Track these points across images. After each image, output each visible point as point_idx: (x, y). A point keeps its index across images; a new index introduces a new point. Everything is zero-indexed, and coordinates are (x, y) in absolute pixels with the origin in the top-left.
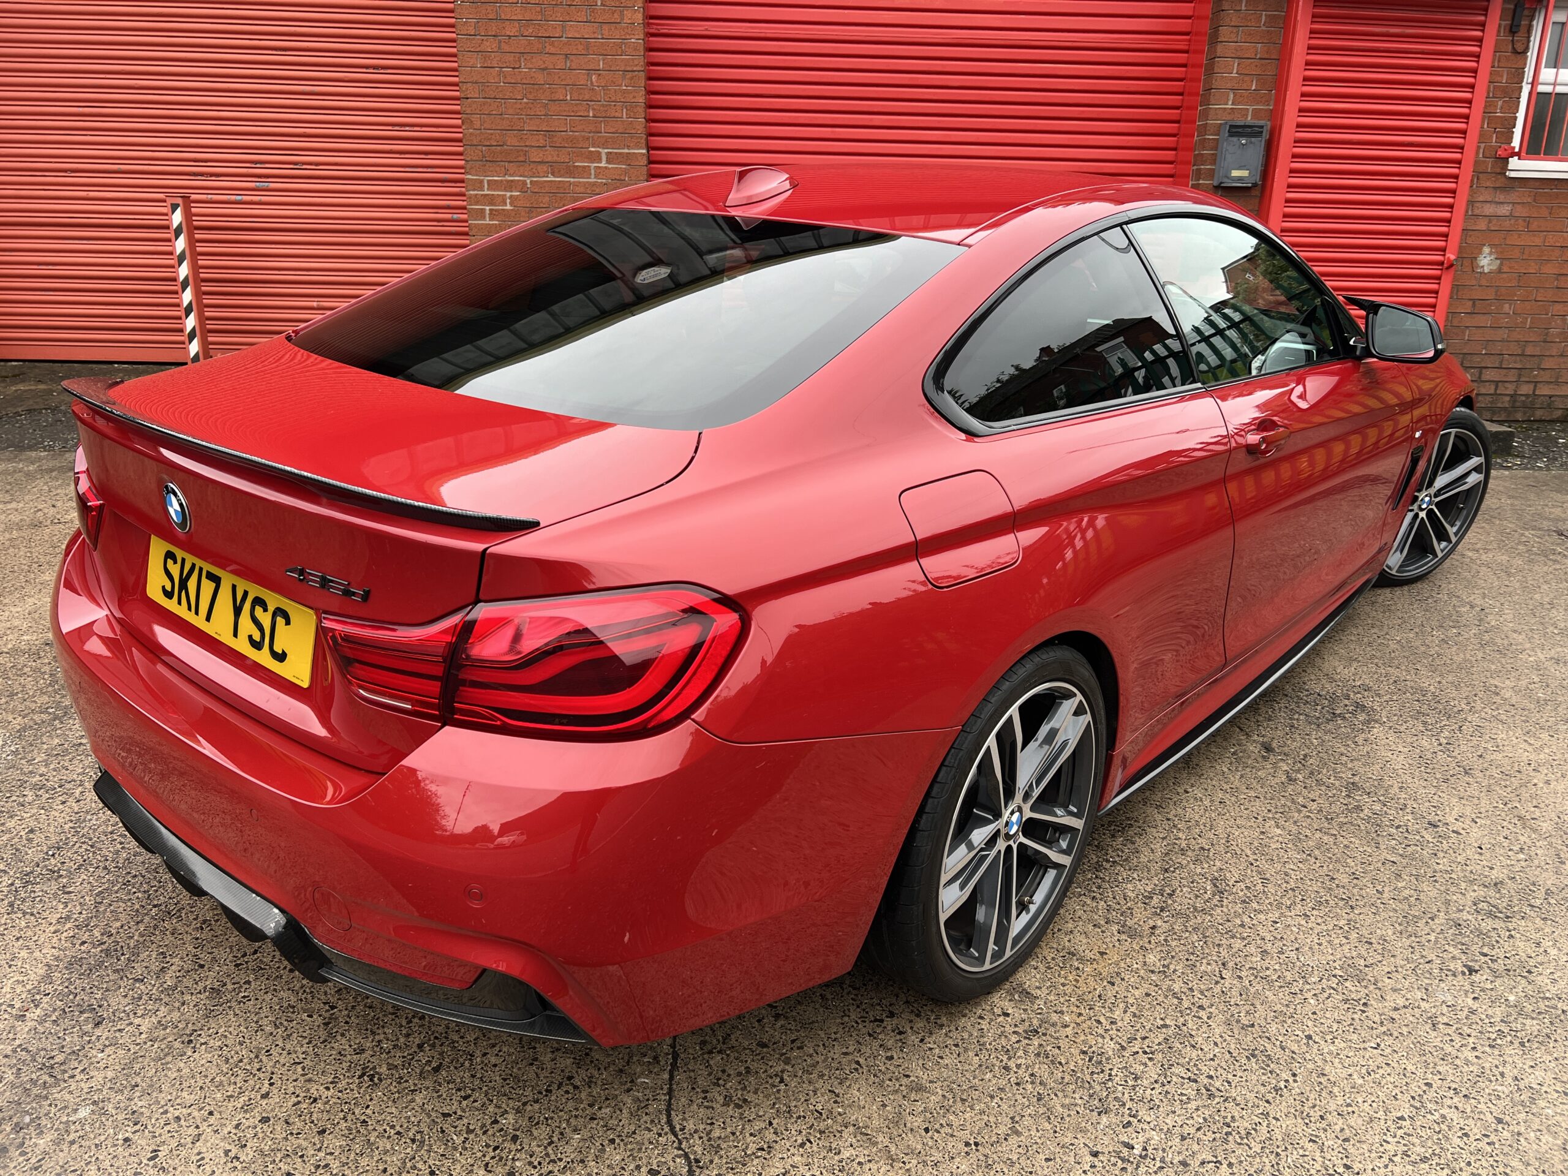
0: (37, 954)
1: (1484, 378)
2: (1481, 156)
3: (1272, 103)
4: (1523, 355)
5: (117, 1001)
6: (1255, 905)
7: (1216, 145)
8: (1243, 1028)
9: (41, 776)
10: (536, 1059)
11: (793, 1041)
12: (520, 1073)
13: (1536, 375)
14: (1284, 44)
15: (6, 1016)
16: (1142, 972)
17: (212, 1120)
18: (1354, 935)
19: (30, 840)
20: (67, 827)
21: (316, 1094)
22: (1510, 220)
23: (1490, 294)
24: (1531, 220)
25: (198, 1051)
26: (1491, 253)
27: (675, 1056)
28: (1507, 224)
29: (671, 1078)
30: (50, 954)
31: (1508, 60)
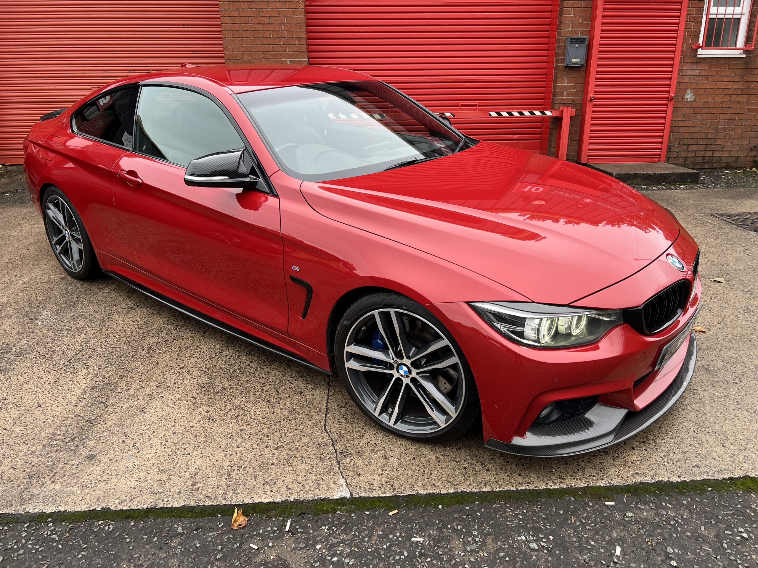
0: (78, 386)
1: (689, 149)
2: (685, 48)
3: (589, 28)
4: (707, 138)
5: (112, 399)
7: (565, 48)
9: (68, 326)
10: (275, 412)
12: (269, 417)
13: (713, 147)
15: (70, 406)
17: (154, 434)
19: (69, 349)
20: (82, 344)
21: (192, 425)
22: (699, 77)
23: (691, 111)
24: (709, 77)
25: (146, 413)
26: (691, 93)
27: (327, 409)
28: (698, 79)
29: (326, 416)
30: (83, 386)
31: (696, 4)
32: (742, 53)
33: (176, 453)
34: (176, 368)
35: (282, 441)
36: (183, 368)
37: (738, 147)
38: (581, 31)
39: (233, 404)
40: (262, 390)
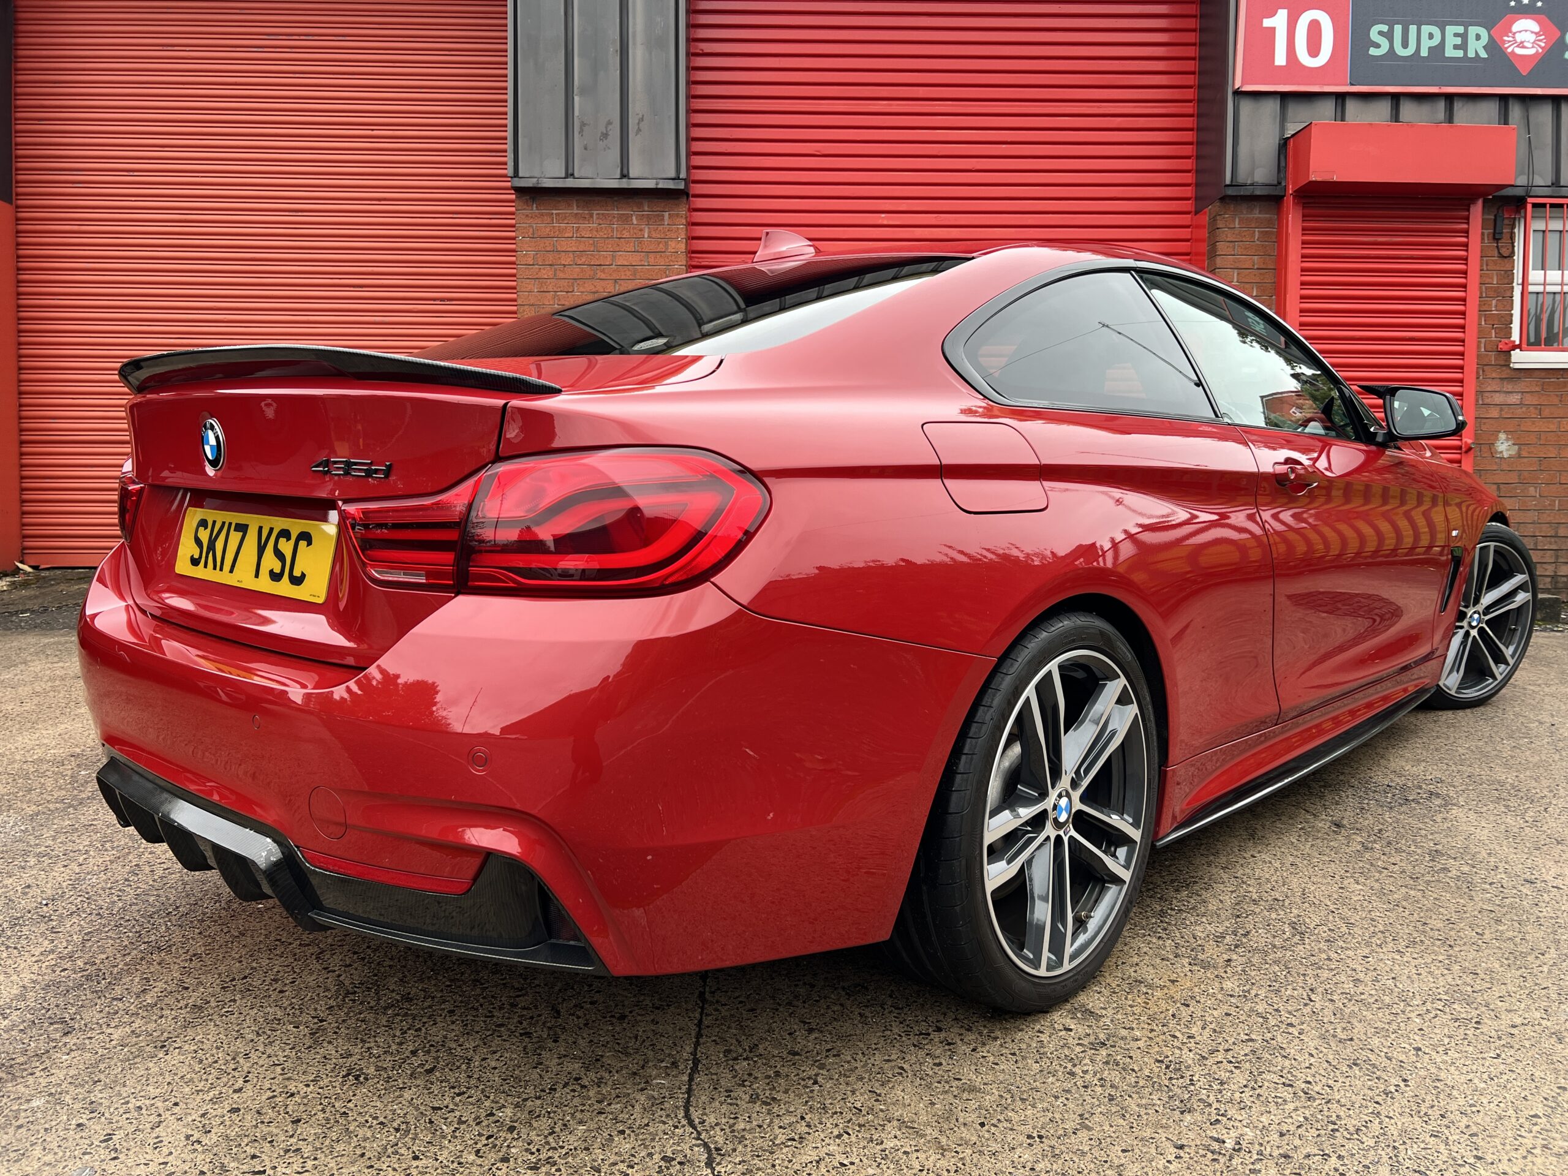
2: (1483, 350)
4: (1556, 536)
5: (91, 1015)
6: (1341, 943)
8: (1340, 1042)
9: (46, 847)
10: (541, 1064)
11: (828, 1050)
12: (522, 1074)
14: (1279, 255)
16: (1220, 996)
17: (176, 1110)
18: (1456, 968)
19: (25, 893)
20: (65, 884)
21: (294, 1090)
22: (1521, 408)
23: (1513, 478)
24: (1543, 407)
25: (170, 1053)
26: (1507, 439)
27: (696, 1061)
28: (1519, 412)
29: (691, 1079)
30: (27, 976)
31: (1495, 262)
33: (223, 1166)
34: (290, 944)
35: (553, 1145)
36: (308, 945)
39: (425, 1038)
40: (513, 1005)
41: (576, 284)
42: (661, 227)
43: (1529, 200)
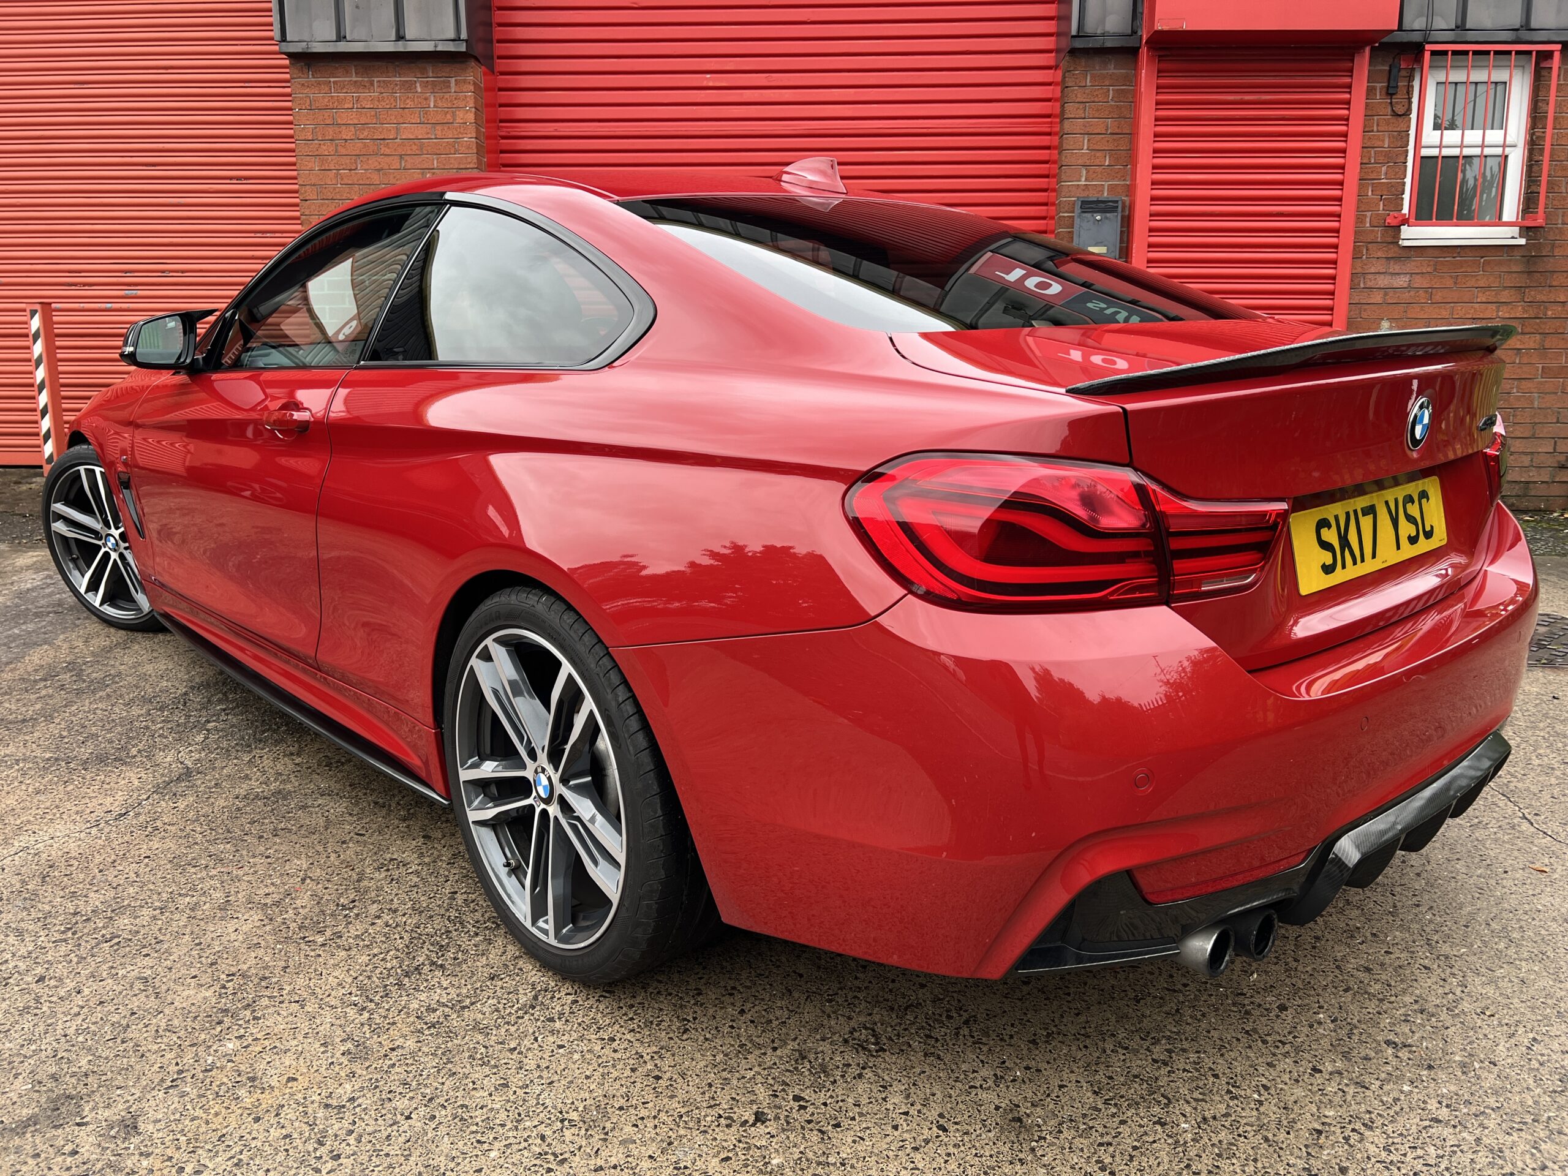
2: (1368, 225)
3: (1128, 178)
7: (1072, 222)
14: (1135, 118)
22: (1409, 292)
24: (1434, 290)
28: (1406, 296)
31: (1388, 124)
32: (1517, 235)
37: (1526, 461)
38: (1109, 185)
41: (359, 161)
42: (447, 96)
43: (1428, 47)
